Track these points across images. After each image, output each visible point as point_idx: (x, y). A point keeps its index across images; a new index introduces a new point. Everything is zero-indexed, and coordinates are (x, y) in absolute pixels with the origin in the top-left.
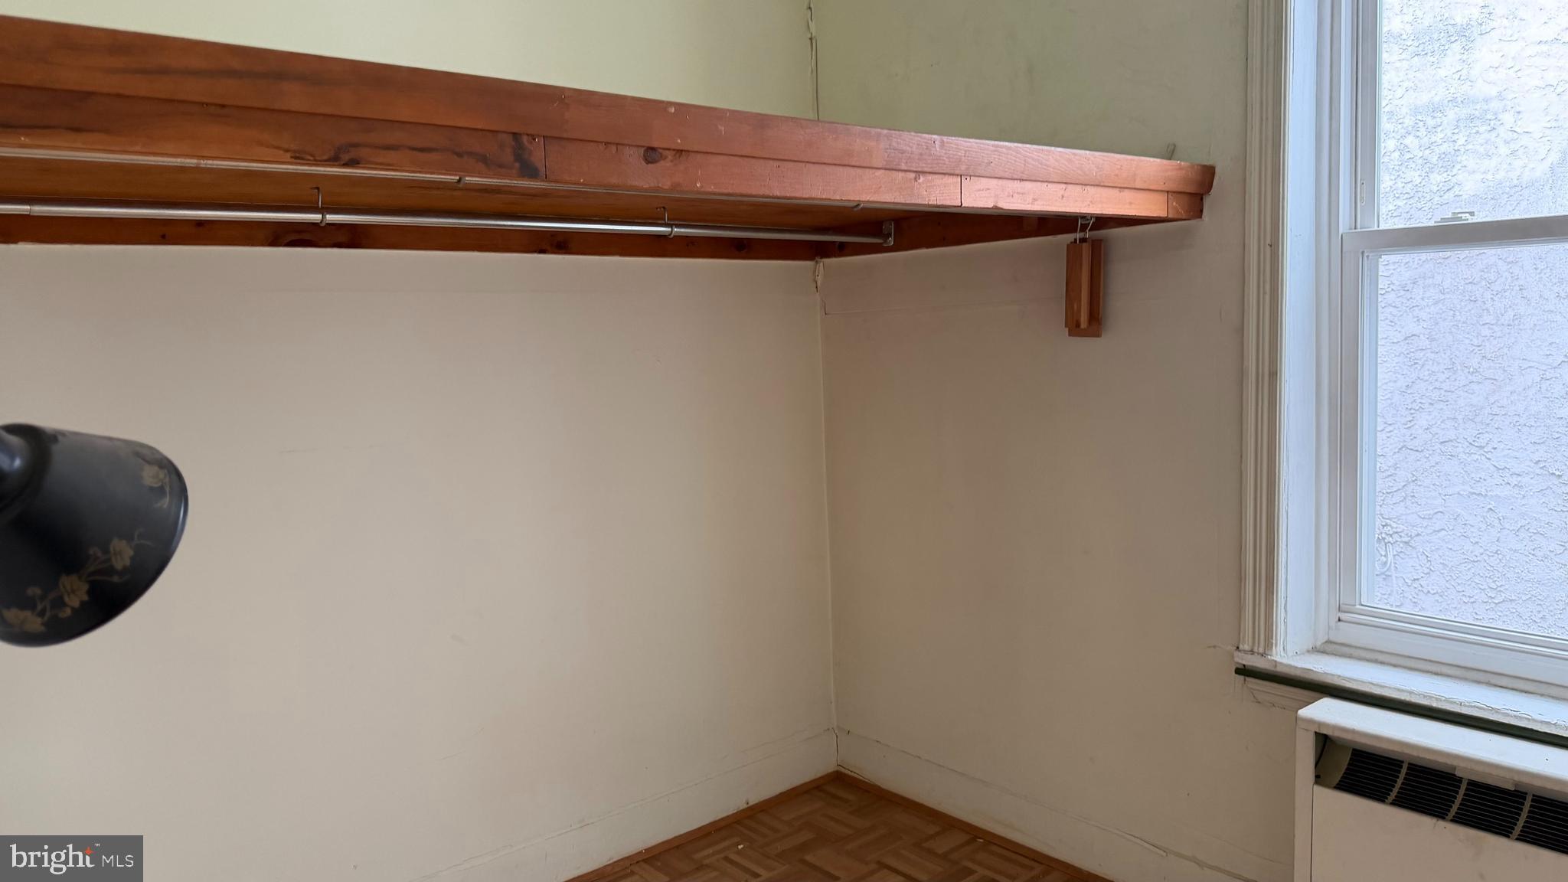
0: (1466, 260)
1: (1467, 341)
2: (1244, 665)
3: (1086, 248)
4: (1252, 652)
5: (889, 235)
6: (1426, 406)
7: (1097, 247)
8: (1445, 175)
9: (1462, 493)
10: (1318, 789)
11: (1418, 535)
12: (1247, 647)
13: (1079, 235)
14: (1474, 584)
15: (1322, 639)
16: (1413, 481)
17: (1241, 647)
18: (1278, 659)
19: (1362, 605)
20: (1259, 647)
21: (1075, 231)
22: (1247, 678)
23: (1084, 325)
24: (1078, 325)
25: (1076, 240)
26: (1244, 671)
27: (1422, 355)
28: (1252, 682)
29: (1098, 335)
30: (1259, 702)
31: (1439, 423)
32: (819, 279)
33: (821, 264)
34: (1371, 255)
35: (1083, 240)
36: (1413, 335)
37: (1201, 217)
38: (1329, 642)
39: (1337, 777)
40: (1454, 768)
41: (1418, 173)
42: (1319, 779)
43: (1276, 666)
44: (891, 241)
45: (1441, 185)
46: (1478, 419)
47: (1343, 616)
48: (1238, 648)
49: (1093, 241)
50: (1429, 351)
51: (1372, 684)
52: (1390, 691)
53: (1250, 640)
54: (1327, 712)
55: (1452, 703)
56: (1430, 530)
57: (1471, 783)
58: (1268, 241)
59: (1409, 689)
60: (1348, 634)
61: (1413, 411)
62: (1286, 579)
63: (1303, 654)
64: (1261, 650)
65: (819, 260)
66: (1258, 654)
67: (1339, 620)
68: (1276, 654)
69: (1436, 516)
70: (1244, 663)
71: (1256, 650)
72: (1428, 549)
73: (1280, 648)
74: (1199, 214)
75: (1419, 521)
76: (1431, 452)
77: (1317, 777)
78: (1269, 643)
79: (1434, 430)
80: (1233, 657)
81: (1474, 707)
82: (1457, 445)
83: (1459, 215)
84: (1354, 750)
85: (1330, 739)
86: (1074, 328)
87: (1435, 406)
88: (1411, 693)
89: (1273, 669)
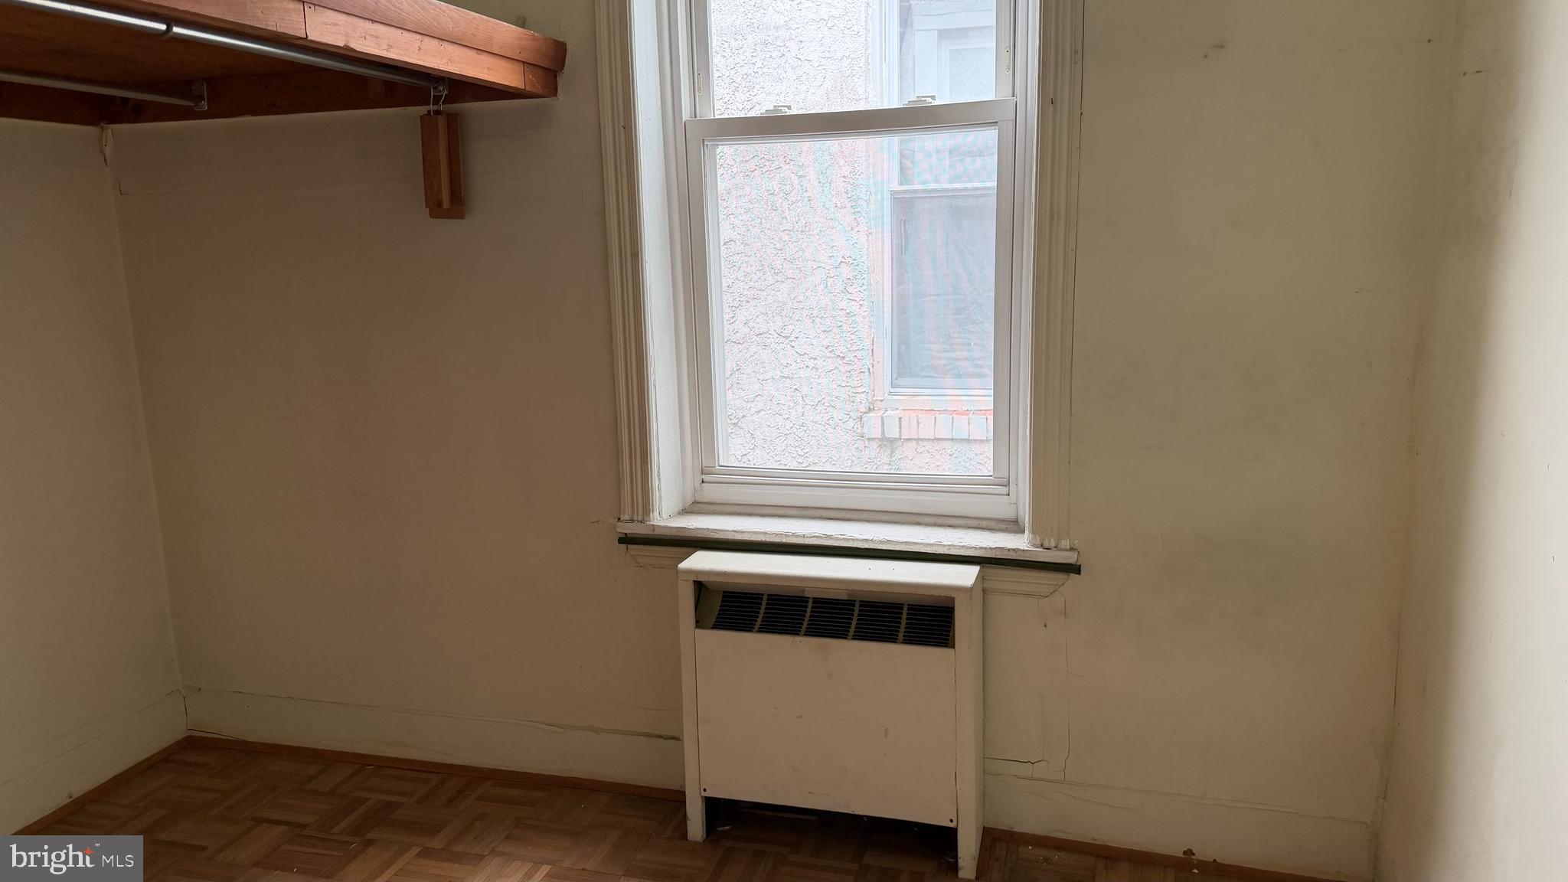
0: (768, 173)
1: (772, 246)
2: (626, 534)
3: (441, 121)
4: (632, 520)
5: (201, 98)
6: (744, 303)
7: (454, 123)
8: (748, 95)
9: (774, 377)
10: (699, 632)
11: (744, 416)
12: (627, 517)
13: (432, 107)
14: (787, 454)
15: (690, 500)
16: (737, 370)
17: (622, 518)
18: (656, 522)
19: (721, 466)
20: (638, 515)
21: (428, 104)
22: (629, 546)
23: (446, 205)
24: (440, 205)
25: (429, 112)
26: (626, 540)
27: (738, 258)
28: (634, 549)
29: (462, 217)
30: (641, 567)
31: (755, 317)
32: (108, 150)
33: (110, 131)
34: (709, 144)
35: (437, 113)
36: (731, 241)
37: (556, 96)
38: (695, 503)
39: (712, 620)
40: (803, 591)
41: (727, 91)
42: (699, 624)
43: (654, 530)
44: (204, 106)
45: (745, 103)
46: (784, 313)
47: (706, 478)
48: (619, 519)
49: (448, 114)
50: (744, 255)
51: (735, 531)
52: (749, 535)
53: (630, 510)
54: (702, 561)
55: (797, 536)
56: (753, 411)
57: (816, 601)
58: (622, 124)
59: (763, 530)
60: (712, 493)
61: (734, 309)
62: (658, 449)
63: (676, 516)
64: (640, 518)
65: (105, 126)
66: (638, 521)
67: (703, 482)
68: (654, 519)
69: (757, 399)
70: (626, 532)
71: (635, 518)
72: (752, 428)
73: (656, 513)
74: (553, 91)
75: (745, 404)
76: (750, 344)
77: (697, 622)
78: (647, 510)
79: (751, 324)
80: (615, 528)
81: (814, 537)
82: (768, 336)
83: (780, 108)
84: (724, 592)
85: (705, 586)
86: (436, 210)
87: (751, 303)
88: (765, 533)
89: (651, 533)
